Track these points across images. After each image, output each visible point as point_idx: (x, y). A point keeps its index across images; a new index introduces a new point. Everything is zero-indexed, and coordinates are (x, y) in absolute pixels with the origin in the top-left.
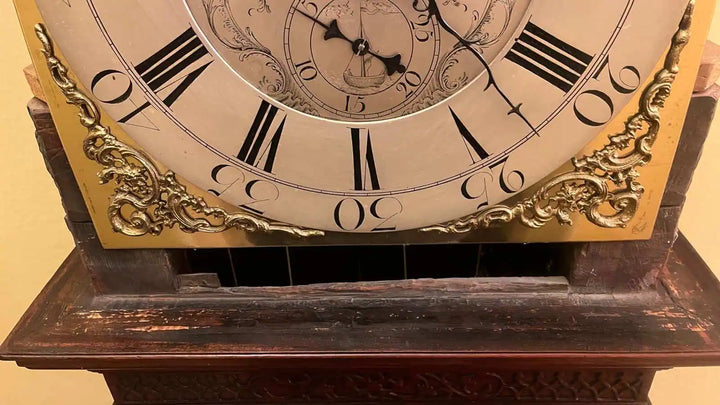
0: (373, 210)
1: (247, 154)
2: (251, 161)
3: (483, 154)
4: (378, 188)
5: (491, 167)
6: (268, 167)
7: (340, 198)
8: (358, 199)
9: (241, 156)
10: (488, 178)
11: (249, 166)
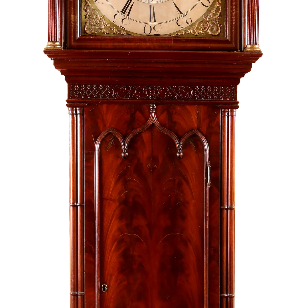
0: (154, 29)
1: (123, 11)
2: (124, 13)
3: (181, 13)
4: (156, 22)
5: (183, 17)
6: (128, 15)
7: (145, 24)
8: (150, 25)
9: (122, 12)
10: (183, 20)
11: (124, 14)
